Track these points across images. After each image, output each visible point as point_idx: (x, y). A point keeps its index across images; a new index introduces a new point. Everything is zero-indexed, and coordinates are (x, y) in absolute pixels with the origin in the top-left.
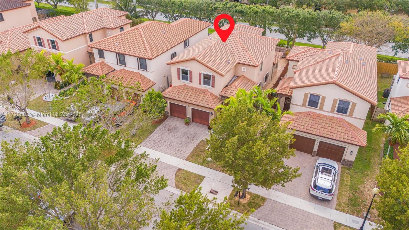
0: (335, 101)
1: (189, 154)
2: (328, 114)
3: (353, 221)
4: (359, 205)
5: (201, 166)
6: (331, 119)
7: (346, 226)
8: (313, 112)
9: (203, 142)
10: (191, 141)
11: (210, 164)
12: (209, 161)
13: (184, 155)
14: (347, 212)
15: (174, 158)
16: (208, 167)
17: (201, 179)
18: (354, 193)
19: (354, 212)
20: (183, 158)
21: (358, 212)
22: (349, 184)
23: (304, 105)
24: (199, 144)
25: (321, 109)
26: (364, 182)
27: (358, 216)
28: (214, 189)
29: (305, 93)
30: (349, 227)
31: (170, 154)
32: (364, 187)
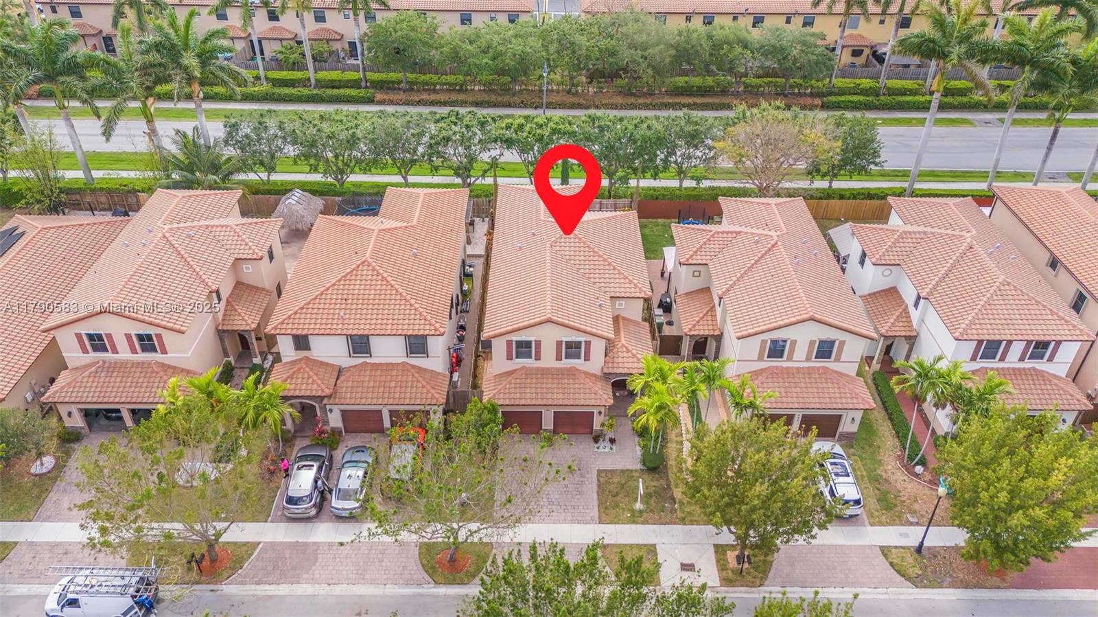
0: (812, 343)
1: (596, 509)
2: (801, 365)
3: (901, 535)
4: (895, 506)
5: (633, 526)
6: (810, 371)
7: (896, 547)
8: (777, 368)
9: (603, 475)
10: (582, 479)
11: (645, 515)
12: (641, 512)
13: (592, 515)
14: (887, 524)
15: (576, 526)
16: (645, 522)
17: (652, 551)
18: (878, 486)
19: (895, 520)
20: (592, 521)
21: (899, 517)
22: (864, 474)
23: (760, 358)
24: (599, 481)
25: (790, 359)
26: (880, 461)
27: (902, 525)
28: (685, 562)
29: (762, 340)
30: (901, 547)
31: (565, 522)
32: (886, 471)
